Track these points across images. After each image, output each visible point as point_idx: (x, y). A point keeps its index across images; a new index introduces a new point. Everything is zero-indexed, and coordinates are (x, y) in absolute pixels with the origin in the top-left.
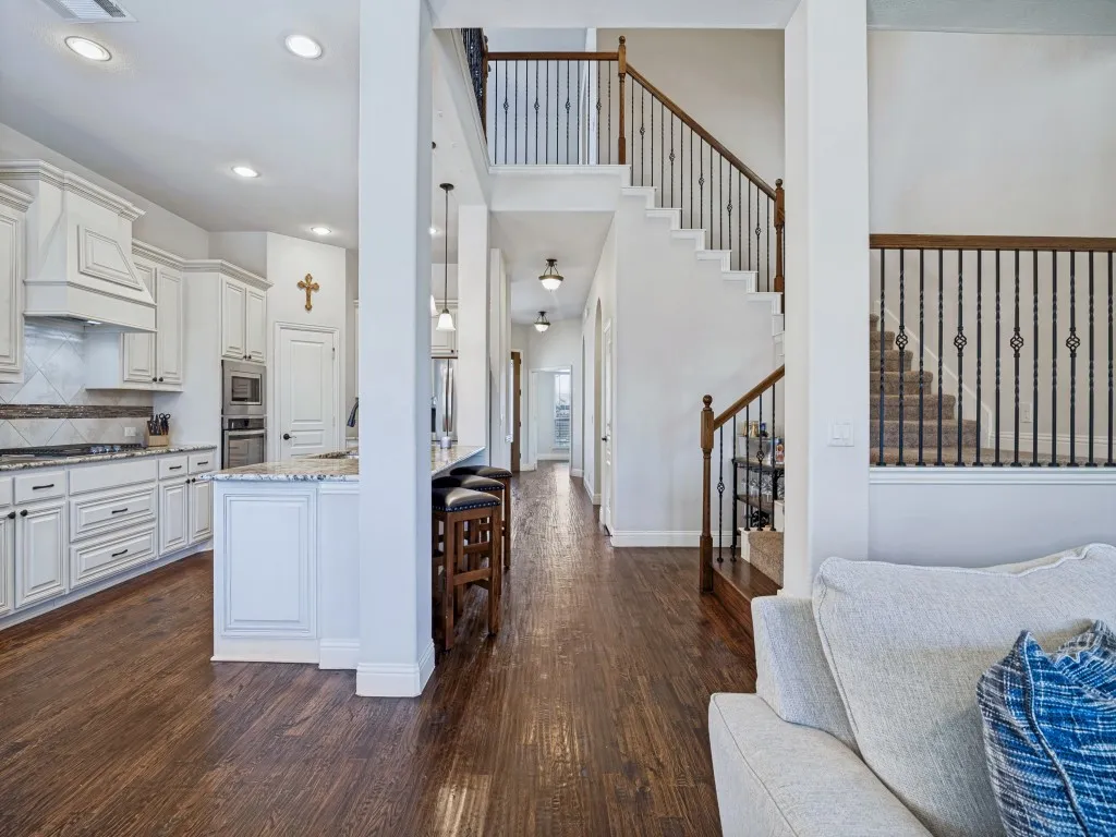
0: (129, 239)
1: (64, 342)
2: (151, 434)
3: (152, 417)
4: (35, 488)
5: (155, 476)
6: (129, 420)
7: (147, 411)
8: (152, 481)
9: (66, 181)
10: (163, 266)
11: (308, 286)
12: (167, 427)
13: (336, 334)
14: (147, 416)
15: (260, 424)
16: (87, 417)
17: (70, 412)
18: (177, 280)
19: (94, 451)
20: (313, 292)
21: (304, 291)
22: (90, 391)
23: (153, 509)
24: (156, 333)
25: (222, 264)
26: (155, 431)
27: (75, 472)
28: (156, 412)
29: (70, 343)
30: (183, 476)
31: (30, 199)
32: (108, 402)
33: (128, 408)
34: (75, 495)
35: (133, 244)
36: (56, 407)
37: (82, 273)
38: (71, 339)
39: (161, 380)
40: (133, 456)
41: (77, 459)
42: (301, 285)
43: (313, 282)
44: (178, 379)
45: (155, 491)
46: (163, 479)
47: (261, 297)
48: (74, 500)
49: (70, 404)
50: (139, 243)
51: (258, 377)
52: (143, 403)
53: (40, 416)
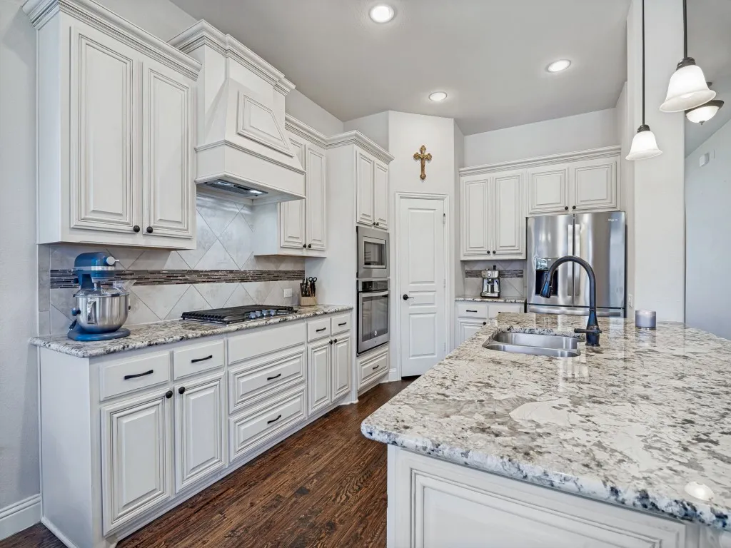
0: (284, 115)
1: (237, 214)
2: (303, 296)
3: (303, 280)
4: (193, 361)
5: (304, 340)
6: (287, 282)
7: (299, 275)
8: (302, 344)
9: (228, 47)
10: (310, 143)
11: (422, 157)
12: (314, 289)
13: (447, 200)
14: (299, 279)
15: (384, 286)
16: (255, 280)
17: (242, 277)
18: (321, 156)
19: (252, 315)
20: (426, 162)
21: (419, 162)
22: (257, 257)
23: (303, 372)
24: (305, 198)
25: (356, 135)
26: (306, 292)
27: (234, 340)
28: (307, 276)
29: (242, 214)
30: (327, 337)
31: (198, 65)
32: (271, 267)
33: (286, 273)
34: (234, 364)
35: (286, 119)
36: (231, 272)
37: (239, 134)
38: (243, 211)
39: (310, 246)
40: (285, 320)
41: (234, 327)
42: (416, 157)
43: (426, 153)
44: (323, 245)
45: (305, 354)
46: (312, 341)
47: (385, 170)
48: (233, 370)
49: (242, 270)
50: (292, 119)
51: (383, 242)
52: (297, 268)
53: (218, 280)
